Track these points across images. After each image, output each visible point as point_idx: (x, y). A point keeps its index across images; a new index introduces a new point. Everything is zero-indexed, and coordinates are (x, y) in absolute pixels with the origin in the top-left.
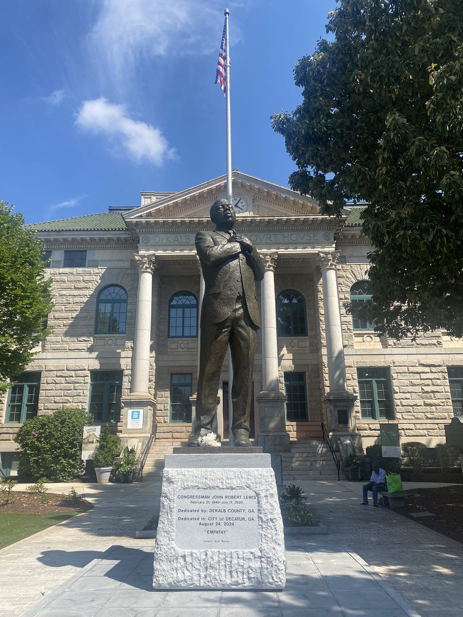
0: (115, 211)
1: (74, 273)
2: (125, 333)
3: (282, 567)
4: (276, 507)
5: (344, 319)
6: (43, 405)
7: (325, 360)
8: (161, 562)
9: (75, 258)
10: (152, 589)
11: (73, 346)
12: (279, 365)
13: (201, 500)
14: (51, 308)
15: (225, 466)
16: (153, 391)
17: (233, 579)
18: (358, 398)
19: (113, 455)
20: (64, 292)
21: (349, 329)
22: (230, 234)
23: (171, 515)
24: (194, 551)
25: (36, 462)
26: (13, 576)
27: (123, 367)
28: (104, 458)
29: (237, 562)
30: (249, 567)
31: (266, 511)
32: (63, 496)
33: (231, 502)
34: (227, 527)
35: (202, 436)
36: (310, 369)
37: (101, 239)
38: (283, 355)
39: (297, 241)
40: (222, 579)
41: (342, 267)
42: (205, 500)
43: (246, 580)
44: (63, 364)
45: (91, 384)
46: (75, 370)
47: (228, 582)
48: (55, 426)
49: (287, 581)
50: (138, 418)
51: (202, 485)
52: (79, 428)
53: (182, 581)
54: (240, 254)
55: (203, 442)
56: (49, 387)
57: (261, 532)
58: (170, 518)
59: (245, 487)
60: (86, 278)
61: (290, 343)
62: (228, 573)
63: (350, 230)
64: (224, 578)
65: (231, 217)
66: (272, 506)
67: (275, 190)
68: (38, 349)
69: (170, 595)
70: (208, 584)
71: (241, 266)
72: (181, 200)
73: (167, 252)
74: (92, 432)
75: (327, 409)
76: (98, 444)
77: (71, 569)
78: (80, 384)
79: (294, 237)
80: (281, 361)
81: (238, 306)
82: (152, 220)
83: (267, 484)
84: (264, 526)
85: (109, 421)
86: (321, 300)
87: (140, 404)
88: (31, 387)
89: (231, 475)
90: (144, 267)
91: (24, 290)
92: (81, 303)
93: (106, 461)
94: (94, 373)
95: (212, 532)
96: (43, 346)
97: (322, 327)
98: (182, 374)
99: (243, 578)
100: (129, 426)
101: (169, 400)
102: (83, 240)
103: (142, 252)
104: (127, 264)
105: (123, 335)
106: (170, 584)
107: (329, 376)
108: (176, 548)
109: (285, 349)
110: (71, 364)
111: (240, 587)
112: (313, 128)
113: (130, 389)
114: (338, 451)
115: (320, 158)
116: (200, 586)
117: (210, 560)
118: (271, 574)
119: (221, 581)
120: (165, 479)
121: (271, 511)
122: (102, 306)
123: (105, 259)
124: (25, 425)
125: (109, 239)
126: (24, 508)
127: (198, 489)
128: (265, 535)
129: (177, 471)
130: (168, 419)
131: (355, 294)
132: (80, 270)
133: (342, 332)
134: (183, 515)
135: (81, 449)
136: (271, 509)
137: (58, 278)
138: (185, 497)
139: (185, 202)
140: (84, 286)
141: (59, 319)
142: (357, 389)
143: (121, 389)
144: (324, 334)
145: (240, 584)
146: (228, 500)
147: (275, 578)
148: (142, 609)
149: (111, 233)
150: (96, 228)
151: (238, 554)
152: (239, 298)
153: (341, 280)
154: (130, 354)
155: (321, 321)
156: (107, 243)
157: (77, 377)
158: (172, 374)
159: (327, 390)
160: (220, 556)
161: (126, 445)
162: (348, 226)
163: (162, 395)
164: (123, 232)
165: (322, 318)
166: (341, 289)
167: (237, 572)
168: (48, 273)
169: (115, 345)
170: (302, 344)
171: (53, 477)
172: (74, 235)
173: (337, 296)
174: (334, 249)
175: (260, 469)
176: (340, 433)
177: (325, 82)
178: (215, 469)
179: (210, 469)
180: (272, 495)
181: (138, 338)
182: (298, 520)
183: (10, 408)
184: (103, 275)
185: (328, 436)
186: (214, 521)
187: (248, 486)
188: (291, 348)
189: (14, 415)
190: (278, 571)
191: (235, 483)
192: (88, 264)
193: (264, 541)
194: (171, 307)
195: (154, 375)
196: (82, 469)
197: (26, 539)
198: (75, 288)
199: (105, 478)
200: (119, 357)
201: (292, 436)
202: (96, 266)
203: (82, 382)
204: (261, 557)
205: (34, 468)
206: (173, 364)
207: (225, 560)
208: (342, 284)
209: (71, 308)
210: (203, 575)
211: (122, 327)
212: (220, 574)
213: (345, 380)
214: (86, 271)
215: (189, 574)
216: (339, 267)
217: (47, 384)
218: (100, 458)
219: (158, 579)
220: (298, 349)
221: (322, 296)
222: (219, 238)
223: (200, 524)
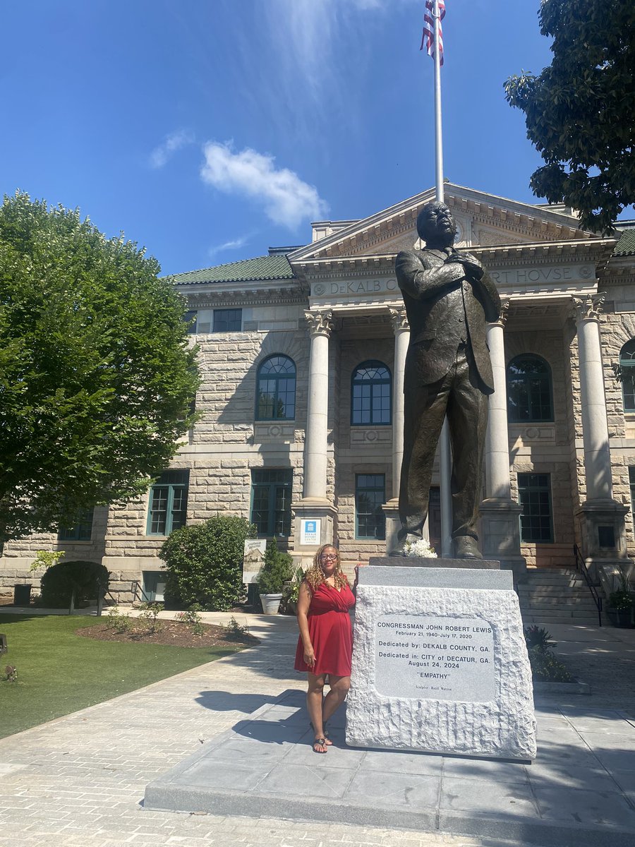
0: (278, 254)
1: (227, 339)
2: (293, 419)
3: (531, 730)
4: (521, 645)
5: (610, 395)
6: (192, 512)
7: (580, 455)
8: (356, 710)
9: (228, 320)
10: (343, 745)
11: (228, 436)
12: (511, 463)
13: (411, 630)
14: (199, 385)
15: (445, 586)
16: (332, 497)
17: (459, 742)
18: (631, 510)
19: (282, 578)
20: (214, 366)
21: (617, 410)
22: (447, 252)
23: (369, 648)
24: (402, 699)
25: (186, 584)
26: (164, 717)
27: (293, 464)
28: (272, 582)
29: (464, 718)
30: (482, 726)
31: (507, 651)
32: (221, 628)
33: (454, 636)
34: (449, 670)
35: (409, 544)
36: (557, 469)
37: (259, 292)
38: (517, 449)
39: (540, 281)
40: (442, 740)
41: (608, 318)
42: (416, 631)
43: (478, 744)
44: (216, 459)
45: (253, 486)
46: (232, 468)
47: (452, 744)
48: (209, 538)
49: (539, 750)
50: (315, 531)
51: (412, 610)
52: (239, 542)
53: (386, 738)
54: (464, 282)
55: (412, 552)
56: (200, 489)
57: (499, 679)
58: (367, 652)
59: (475, 616)
60: (243, 346)
61: (527, 431)
62: (451, 733)
63: (621, 262)
64: (445, 738)
65: (449, 226)
66: (515, 643)
67: (505, 207)
68: (185, 439)
69: (370, 756)
70: (422, 744)
71: (465, 299)
72: (368, 230)
73: (349, 305)
74: (256, 548)
75: (583, 525)
76: (264, 563)
77: (237, 715)
78: (239, 486)
79: (534, 275)
80: (514, 458)
81: (461, 358)
82: (327, 261)
83: (508, 612)
84: (503, 671)
85: (278, 535)
86: (575, 367)
87: (316, 512)
88: (177, 490)
89: (454, 597)
90: (318, 328)
91: (163, 358)
92: (237, 379)
93: (274, 586)
94: (256, 472)
95: (427, 675)
96: (191, 437)
97: (576, 408)
98: (371, 475)
99: (473, 742)
100: (303, 542)
101: (354, 508)
102: (236, 294)
103: (314, 308)
104: (294, 326)
105: (293, 421)
106: (369, 741)
107: (586, 479)
108: (377, 694)
109: (520, 440)
110: (226, 459)
111: (468, 752)
112: (572, 93)
113: (303, 493)
114: (599, 585)
115: (582, 141)
116: (411, 747)
117: (425, 713)
118: (515, 739)
119: (441, 742)
120: (359, 599)
121: (513, 651)
122: (263, 383)
123: (267, 319)
124: (171, 537)
125: (271, 292)
126: (173, 639)
127: (406, 615)
128: (505, 684)
129: (376, 588)
130: (353, 534)
131: (628, 357)
132: (234, 335)
133: (607, 415)
134: (385, 649)
135: (241, 570)
136: (514, 648)
137: (206, 346)
138: (388, 625)
139: (373, 232)
140: (240, 357)
141: (209, 401)
142: (629, 497)
143: (291, 492)
144: (578, 418)
145: (469, 749)
146: (449, 632)
147: (520, 744)
148: (333, 770)
149: (273, 283)
150: (253, 277)
151: (465, 708)
152: (461, 346)
153: (606, 338)
154: (301, 447)
155: (575, 398)
156: (268, 298)
157: (234, 476)
158: (357, 475)
159: (583, 498)
160: (440, 708)
161: (299, 565)
162: (618, 255)
163: (345, 502)
164: (289, 281)
165: (577, 395)
166: (607, 351)
167: (464, 732)
168: (193, 339)
169: (282, 435)
170: (545, 433)
171: (209, 604)
172: (223, 288)
173: (600, 360)
174: (596, 291)
175: (497, 591)
176: (602, 560)
177: (593, 17)
178: (430, 589)
179: (424, 588)
180: (515, 628)
181: (311, 426)
182: (546, 673)
183: (152, 516)
184: (264, 341)
185: (584, 563)
186: (431, 661)
187: (479, 614)
188: (528, 439)
189: (158, 525)
190: (524, 735)
191: (460, 609)
192: (244, 327)
193: (503, 691)
194: (354, 383)
195: (333, 474)
196: (244, 596)
197: (179, 675)
198: (229, 360)
199: (273, 608)
200: (287, 451)
201: (530, 563)
202: (254, 330)
203: (241, 482)
204: (499, 714)
205: (184, 592)
206: (358, 461)
207: (446, 713)
208: (607, 344)
209: (225, 386)
210: (415, 732)
211: (289, 411)
212: (439, 733)
213: (611, 484)
214: (241, 337)
215: (395, 730)
216: (604, 318)
217: (198, 485)
218: (267, 581)
219: (352, 733)
220: (539, 440)
221: (577, 363)
222: (431, 259)
223: (410, 663)
